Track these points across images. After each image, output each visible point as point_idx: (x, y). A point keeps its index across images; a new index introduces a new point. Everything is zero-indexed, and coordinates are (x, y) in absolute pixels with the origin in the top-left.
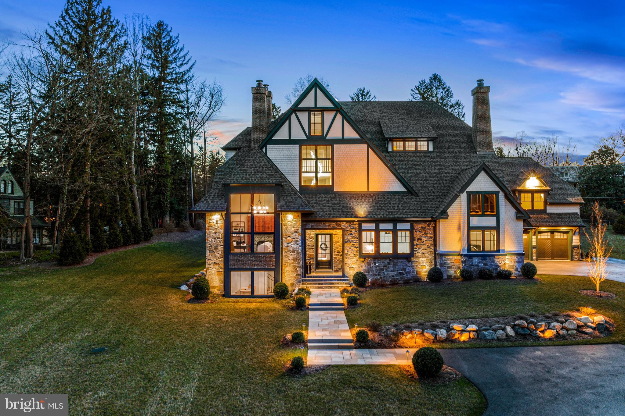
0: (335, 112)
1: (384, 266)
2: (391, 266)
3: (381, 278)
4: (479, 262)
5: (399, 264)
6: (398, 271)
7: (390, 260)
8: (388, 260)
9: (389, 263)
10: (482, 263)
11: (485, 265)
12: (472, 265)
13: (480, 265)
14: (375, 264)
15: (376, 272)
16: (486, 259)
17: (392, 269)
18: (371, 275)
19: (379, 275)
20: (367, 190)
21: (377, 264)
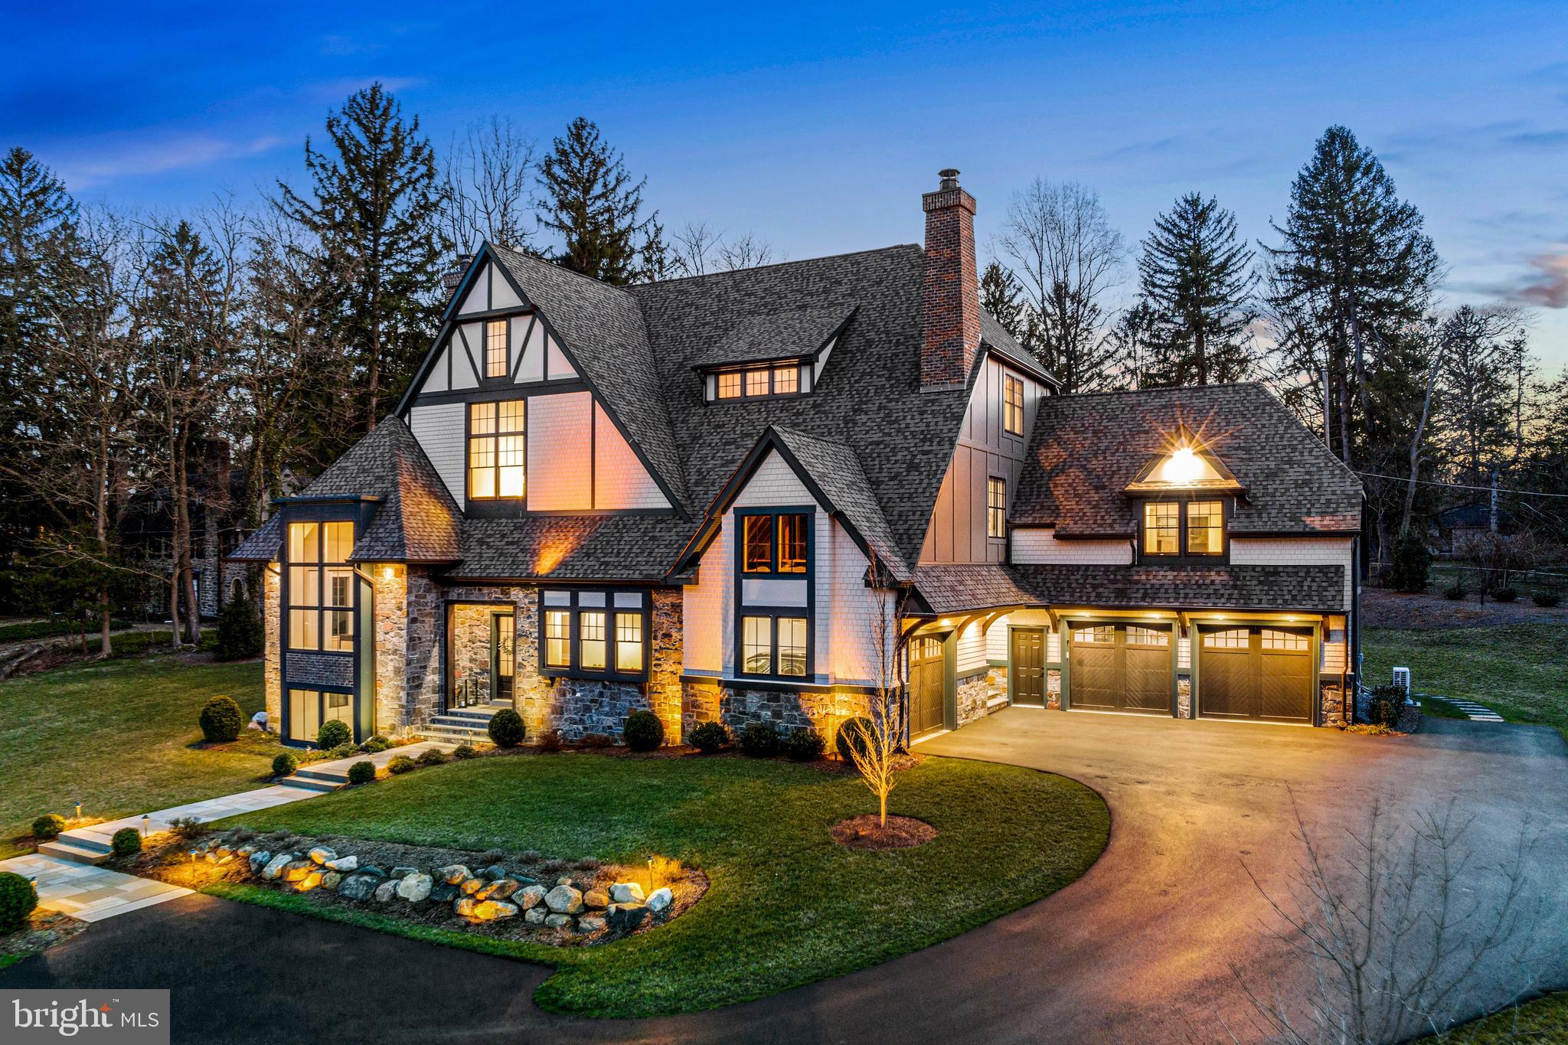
0: (529, 318)
1: (592, 701)
2: (606, 700)
3: (585, 729)
4: (762, 707)
5: (623, 697)
6: (620, 714)
7: (604, 686)
8: (600, 685)
9: (601, 694)
10: (768, 708)
11: (777, 715)
12: (744, 713)
13: (763, 713)
14: (574, 693)
15: (576, 714)
16: (777, 699)
17: (607, 709)
18: (566, 720)
19: (582, 721)
20: (589, 507)
21: (578, 695)
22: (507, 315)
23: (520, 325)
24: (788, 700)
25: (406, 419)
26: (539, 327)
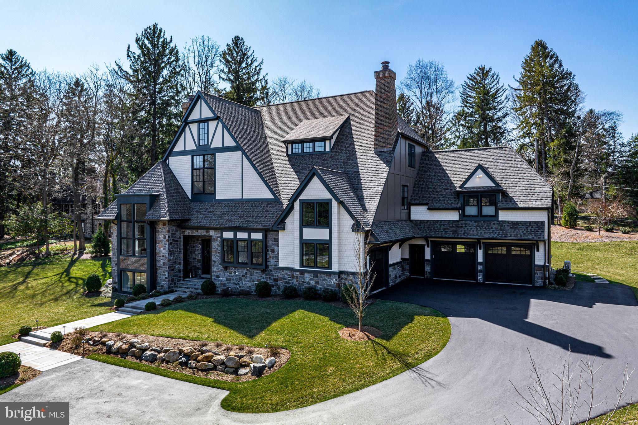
0: (217, 121)
1: (243, 276)
2: (248, 275)
3: (240, 287)
5: (255, 275)
6: (254, 281)
8: (246, 270)
9: (246, 273)
11: (317, 283)
13: (311, 282)
14: (235, 273)
15: (236, 281)
16: (317, 276)
17: (248, 279)
18: (232, 284)
19: (238, 284)
20: (241, 198)
22: (207, 120)
23: (213, 124)
24: (321, 277)
25: (167, 162)
26: (220, 125)
